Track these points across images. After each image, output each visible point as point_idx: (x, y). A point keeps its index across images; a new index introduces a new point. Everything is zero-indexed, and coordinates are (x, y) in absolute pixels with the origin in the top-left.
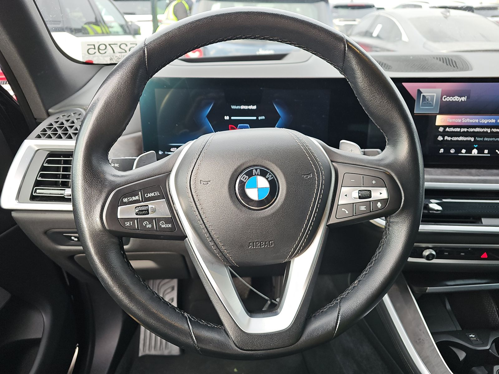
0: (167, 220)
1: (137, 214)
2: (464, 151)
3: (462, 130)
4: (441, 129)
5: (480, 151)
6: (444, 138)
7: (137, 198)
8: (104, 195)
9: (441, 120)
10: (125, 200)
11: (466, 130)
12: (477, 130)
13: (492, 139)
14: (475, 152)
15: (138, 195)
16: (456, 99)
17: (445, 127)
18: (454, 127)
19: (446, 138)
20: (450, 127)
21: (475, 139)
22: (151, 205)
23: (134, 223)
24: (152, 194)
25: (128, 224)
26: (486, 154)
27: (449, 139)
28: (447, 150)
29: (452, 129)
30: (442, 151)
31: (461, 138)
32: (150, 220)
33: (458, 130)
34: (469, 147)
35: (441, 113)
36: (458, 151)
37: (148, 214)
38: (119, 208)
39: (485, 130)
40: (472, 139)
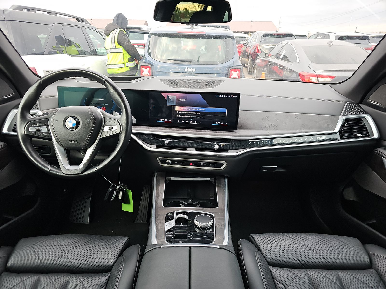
0: (46, 133)
1: (36, 130)
2: (187, 122)
3: (186, 113)
4: (178, 112)
5: (194, 122)
6: (179, 116)
7: (36, 125)
8: (26, 124)
9: (177, 108)
10: (32, 125)
11: (187, 113)
12: (191, 113)
13: (197, 117)
14: (191, 122)
15: (37, 124)
16: (182, 100)
17: (179, 111)
18: (183, 111)
19: (180, 116)
20: (181, 111)
21: (191, 117)
22: (41, 128)
23: (34, 133)
24: (42, 125)
25: (32, 133)
26: (196, 123)
27: (181, 116)
28: (181, 121)
29: (182, 112)
30: (179, 121)
31: (186, 116)
32: (40, 132)
33: (184, 113)
34: (189, 120)
35: (177, 106)
36: (185, 121)
37: (40, 130)
38: (30, 128)
39: (194, 113)
40: (190, 117)
